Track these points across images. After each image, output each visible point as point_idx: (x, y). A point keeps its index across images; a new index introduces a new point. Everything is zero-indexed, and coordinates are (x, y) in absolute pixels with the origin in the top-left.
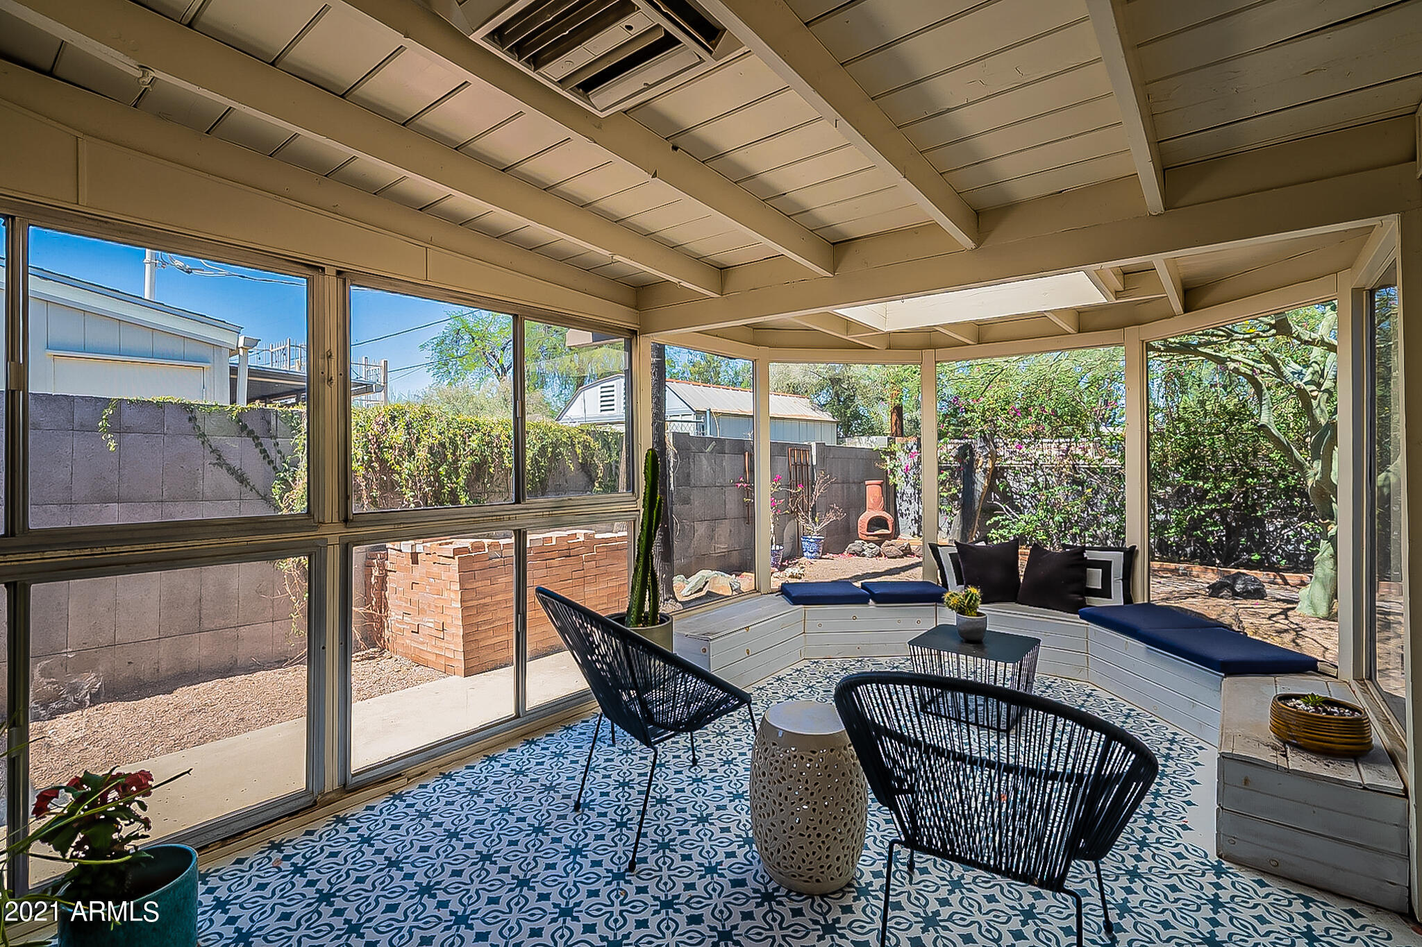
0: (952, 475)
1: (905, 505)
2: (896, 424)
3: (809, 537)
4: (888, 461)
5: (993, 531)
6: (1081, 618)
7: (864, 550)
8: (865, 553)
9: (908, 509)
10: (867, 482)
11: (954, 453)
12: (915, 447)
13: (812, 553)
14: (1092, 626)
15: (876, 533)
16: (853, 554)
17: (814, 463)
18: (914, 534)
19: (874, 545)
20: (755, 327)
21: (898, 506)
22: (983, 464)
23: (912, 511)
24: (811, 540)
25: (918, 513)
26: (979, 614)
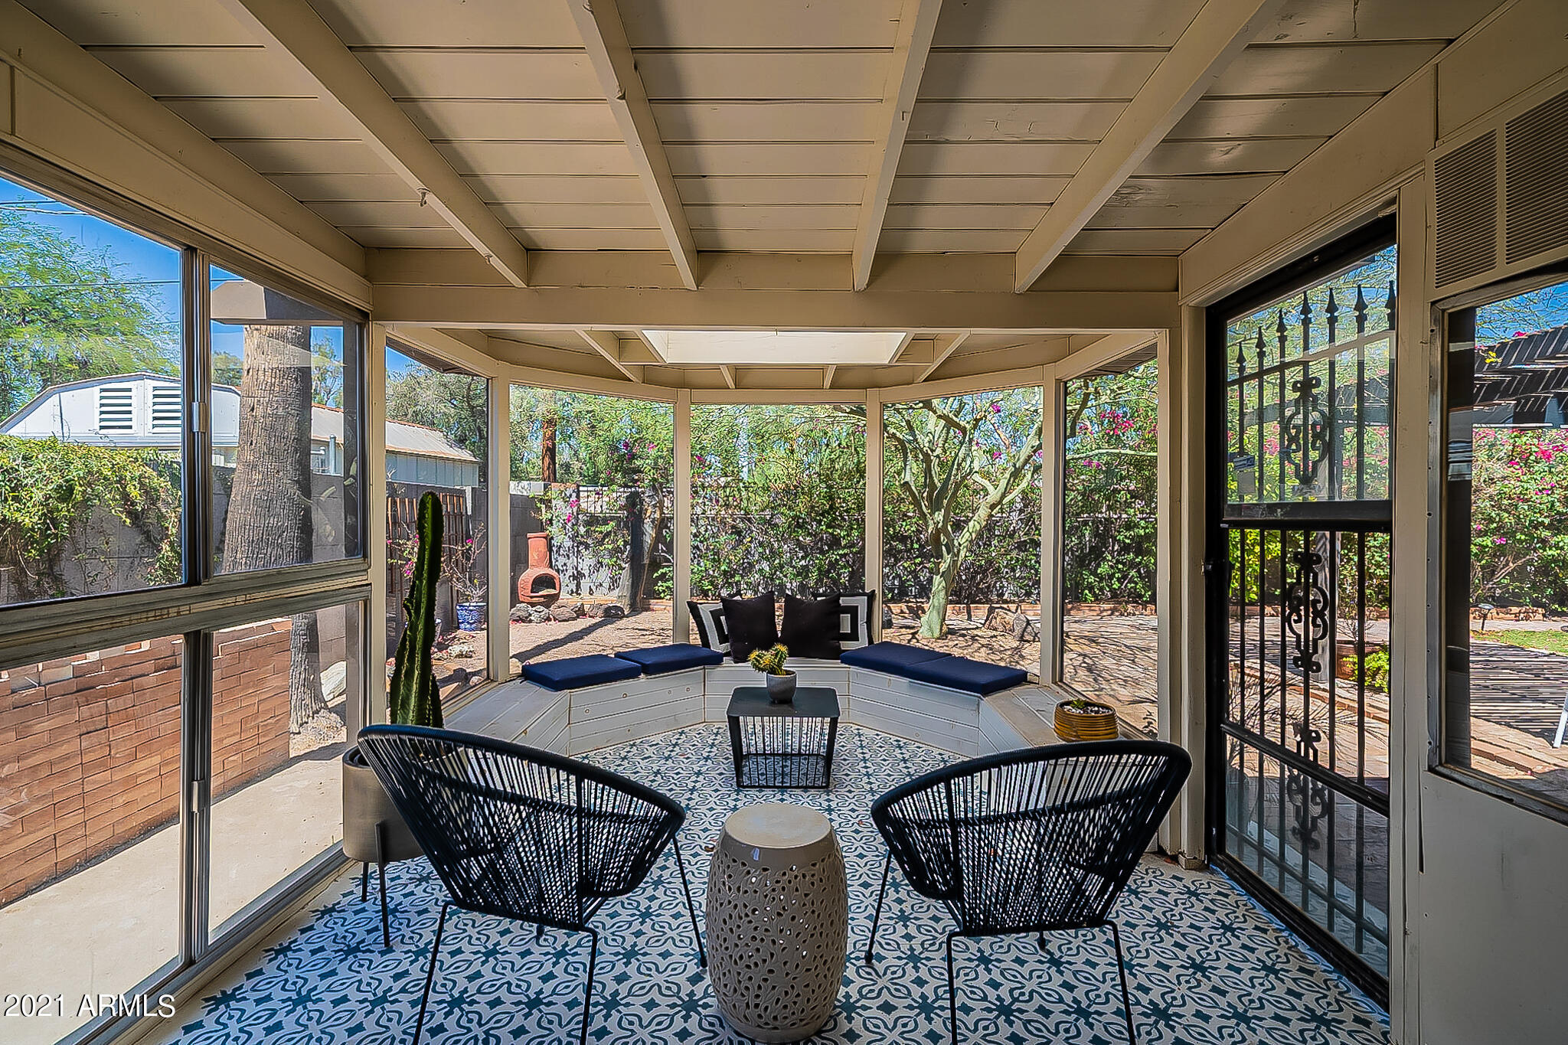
0: (618, 525)
1: (562, 560)
2: (548, 468)
3: (467, 604)
4: (544, 510)
5: (660, 583)
6: (842, 662)
7: (530, 615)
8: (532, 618)
9: (565, 564)
10: (529, 535)
11: (622, 501)
12: (574, 495)
13: (471, 624)
14: (853, 669)
15: (541, 593)
16: (517, 621)
17: (469, 513)
18: (572, 592)
19: (542, 608)
20: (490, 335)
21: (554, 561)
22: (651, 514)
23: (569, 567)
24: (471, 608)
25: (577, 569)
26: (788, 673)
